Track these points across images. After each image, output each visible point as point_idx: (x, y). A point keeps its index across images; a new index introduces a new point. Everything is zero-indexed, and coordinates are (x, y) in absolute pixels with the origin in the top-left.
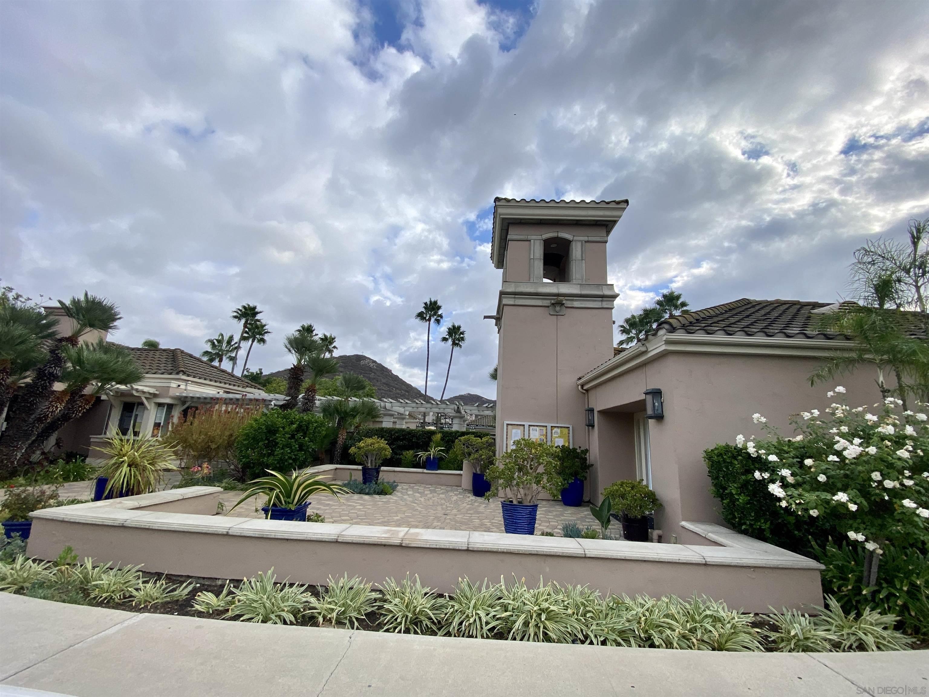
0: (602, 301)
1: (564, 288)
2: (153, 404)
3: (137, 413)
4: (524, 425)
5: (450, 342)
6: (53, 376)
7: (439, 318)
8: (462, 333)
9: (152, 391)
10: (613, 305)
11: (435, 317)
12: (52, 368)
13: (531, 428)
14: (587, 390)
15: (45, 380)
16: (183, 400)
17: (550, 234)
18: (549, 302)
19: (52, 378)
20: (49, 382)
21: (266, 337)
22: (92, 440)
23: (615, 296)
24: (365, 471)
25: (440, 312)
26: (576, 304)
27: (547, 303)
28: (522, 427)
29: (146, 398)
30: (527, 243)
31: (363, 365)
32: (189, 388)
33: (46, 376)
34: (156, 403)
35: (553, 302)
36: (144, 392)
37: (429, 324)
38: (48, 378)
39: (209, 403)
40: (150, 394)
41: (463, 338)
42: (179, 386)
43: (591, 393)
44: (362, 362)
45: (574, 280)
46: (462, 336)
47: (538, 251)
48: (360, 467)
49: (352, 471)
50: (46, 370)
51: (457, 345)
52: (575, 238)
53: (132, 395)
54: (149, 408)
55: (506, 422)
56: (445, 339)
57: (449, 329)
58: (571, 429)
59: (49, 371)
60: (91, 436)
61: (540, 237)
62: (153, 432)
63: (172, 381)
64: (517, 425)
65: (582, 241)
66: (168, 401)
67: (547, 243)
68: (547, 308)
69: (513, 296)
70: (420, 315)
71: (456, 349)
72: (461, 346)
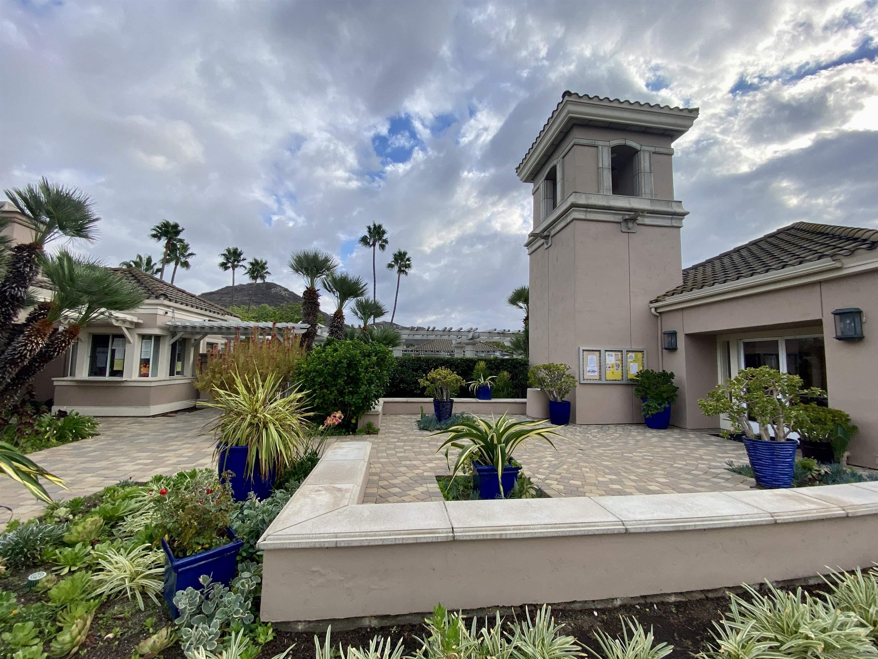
0: (672, 218)
1: (634, 203)
2: (136, 337)
3: (113, 348)
4: (599, 351)
5: (396, 268)
6: (18, 300)
7: (384, 243)
8: (408, 260)
9: (135, 320)
10: (682, 223)
11: (380, 242)
12: (14, 288)
13: (607, 353)
14: (660, 313)
15: (7, 306)
16: (173, 330)
17: (617, 141)
18: (621, 217)
19: (16, 303)
20: (12, 309)
21: (190, 260)
22: (55, 383)
23: (684, 214)
24: (437, 404)
25: (385, 237)
26: (647, 221)
27: (618, 218)
28: (598, 353)
29: (126, 328)
30: (594, 149)
31: (274, 293)
32: (176, 316)
33: (8, 301)
34: (139, 335)
35: (627, 217)
36: (124, 321)
37: (374, 249)
38: (11, 303)
39: (198, 333)
40: (131, 323)
41: (409, 265)
42: (166, 313)
43: (664, 317)
44: (273, 291)
45: (644, 195)
46: (408, 262)
47: (606, 160)
48: (432, 399)
49: (422, 405)
50: (5, 291)
51: (403, 271)
52: (643, 148)
53: (111, 326)
54: (131, 341)
55: (582, 348)
56: (390, 266)
57: (395, 255)
58: (645, 352)
59: (10, 293)
60: (53, 379)
61: (607, 143)
62: (140, 371)
63: (159, 307)
64: (593, 351)
65: (649, 152)
66: (157, 332)
67: (615, 150)
68: (618, 225)
69: (585, 209)
70: (364, 240)
71: (403, 276)
72: (406, 274)
